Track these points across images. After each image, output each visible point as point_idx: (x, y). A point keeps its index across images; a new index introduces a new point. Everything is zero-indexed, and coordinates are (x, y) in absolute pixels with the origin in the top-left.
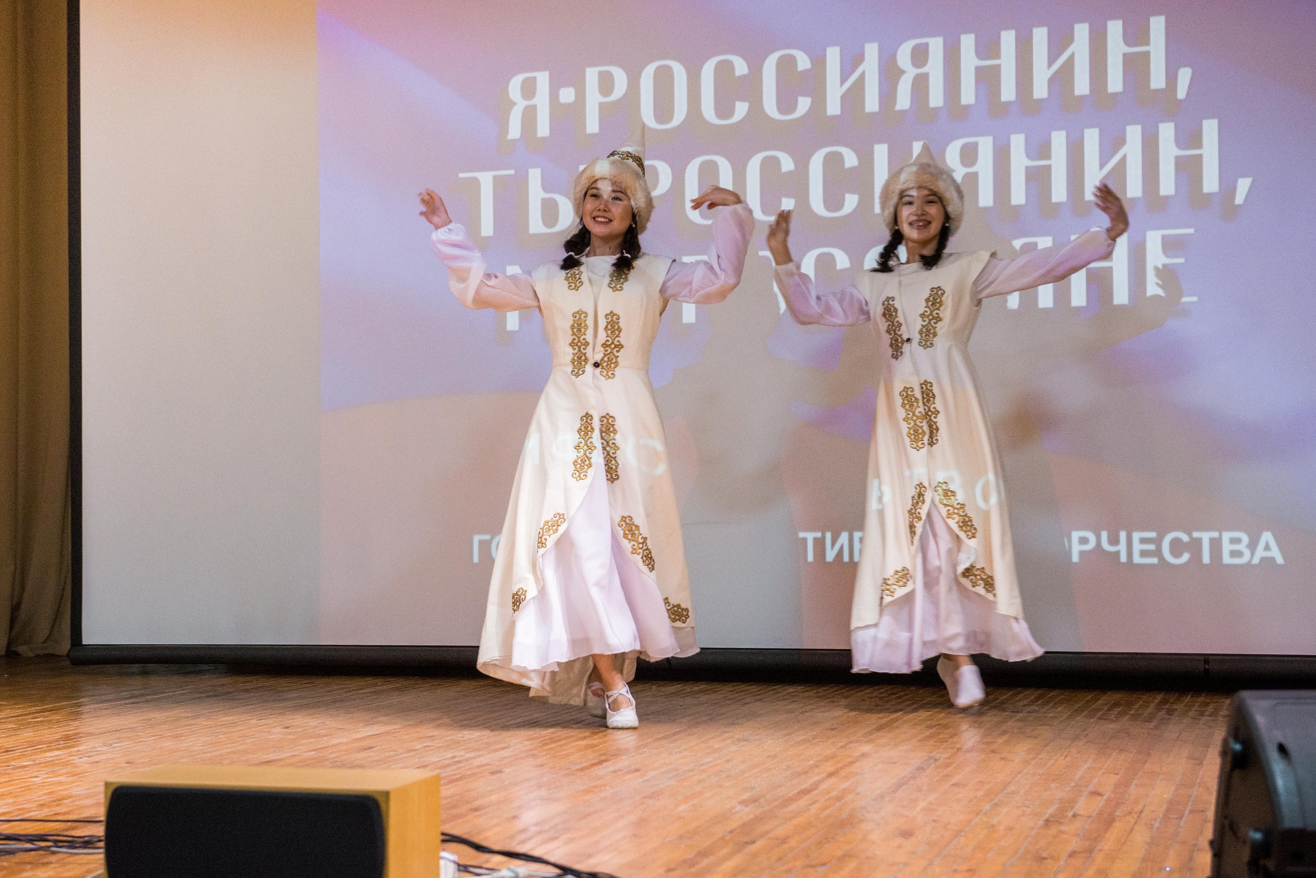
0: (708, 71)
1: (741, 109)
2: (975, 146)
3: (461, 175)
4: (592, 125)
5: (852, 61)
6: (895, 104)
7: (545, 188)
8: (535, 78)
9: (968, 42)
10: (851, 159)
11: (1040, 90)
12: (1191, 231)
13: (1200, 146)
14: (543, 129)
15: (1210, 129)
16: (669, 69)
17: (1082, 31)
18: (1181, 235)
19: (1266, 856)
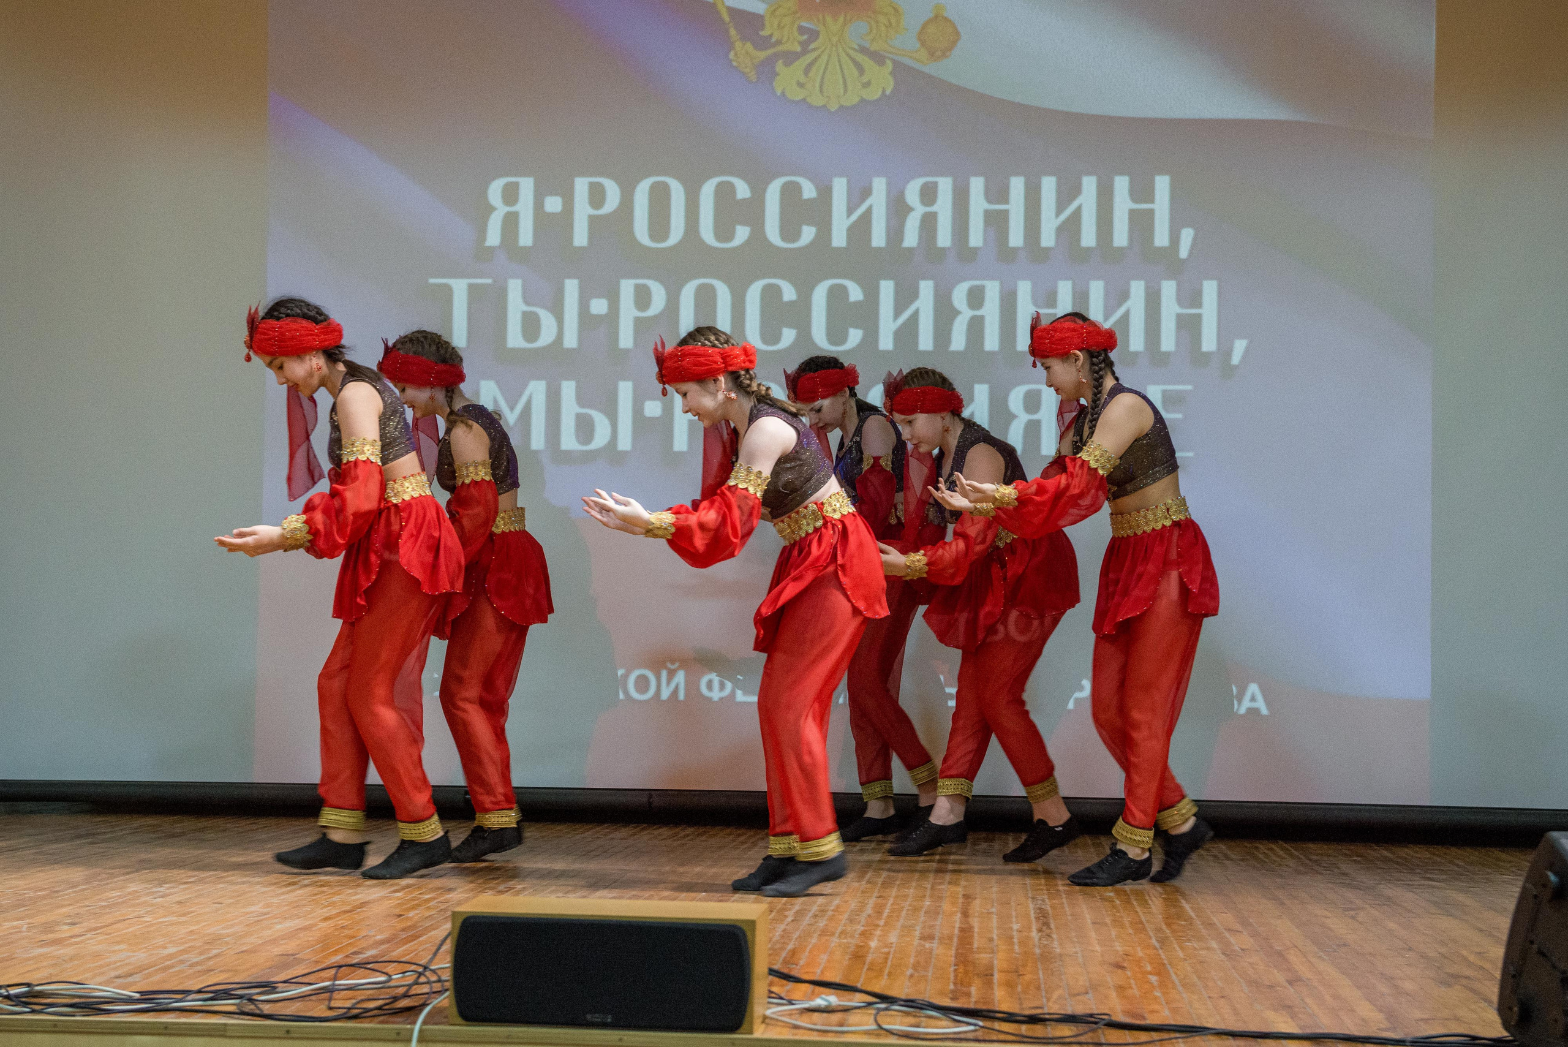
0: (708, 190)
1: (742, 233)
2: (983, 287)
3: (432, 281)
4: (580, 237)
5: (860, 193)
6: (902, 240)
7: (527, 300)
8: (517, 184)
9: (977, 185)
10: (855, 293)
11: (1048, 239)
12: (1189, 387)
13: (1199, 305)
14: (526, 237)
15: (1210, 289)
16: (665, 187)
17: (1089, 184)
18: (1181, 391)
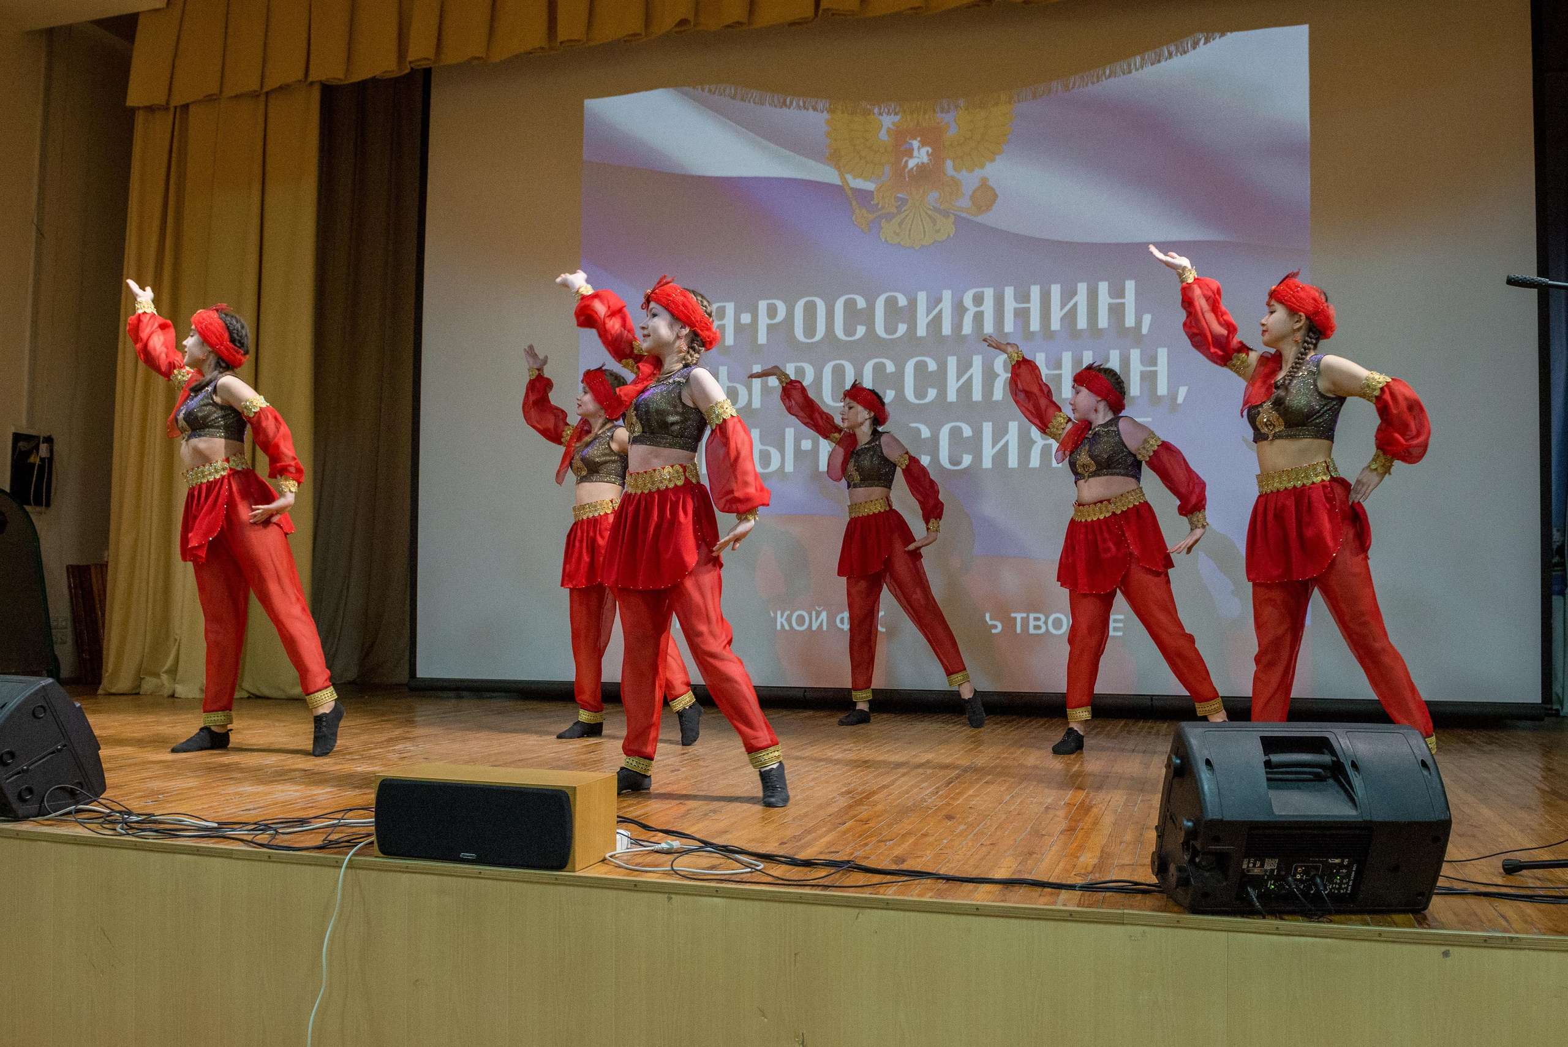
0: (839, 305)
1: (861, 331)
4: (762, 338)
5: (934, 301)
6: (962, 330)
8: (724, 307)
9: (1009, 292)
10: (932, 366)
11: (1056, 325)
13: (1156, 365)
15: (1162, 354)
16: (814, 304)
17: (1082, 289)
19: (1195, 839)
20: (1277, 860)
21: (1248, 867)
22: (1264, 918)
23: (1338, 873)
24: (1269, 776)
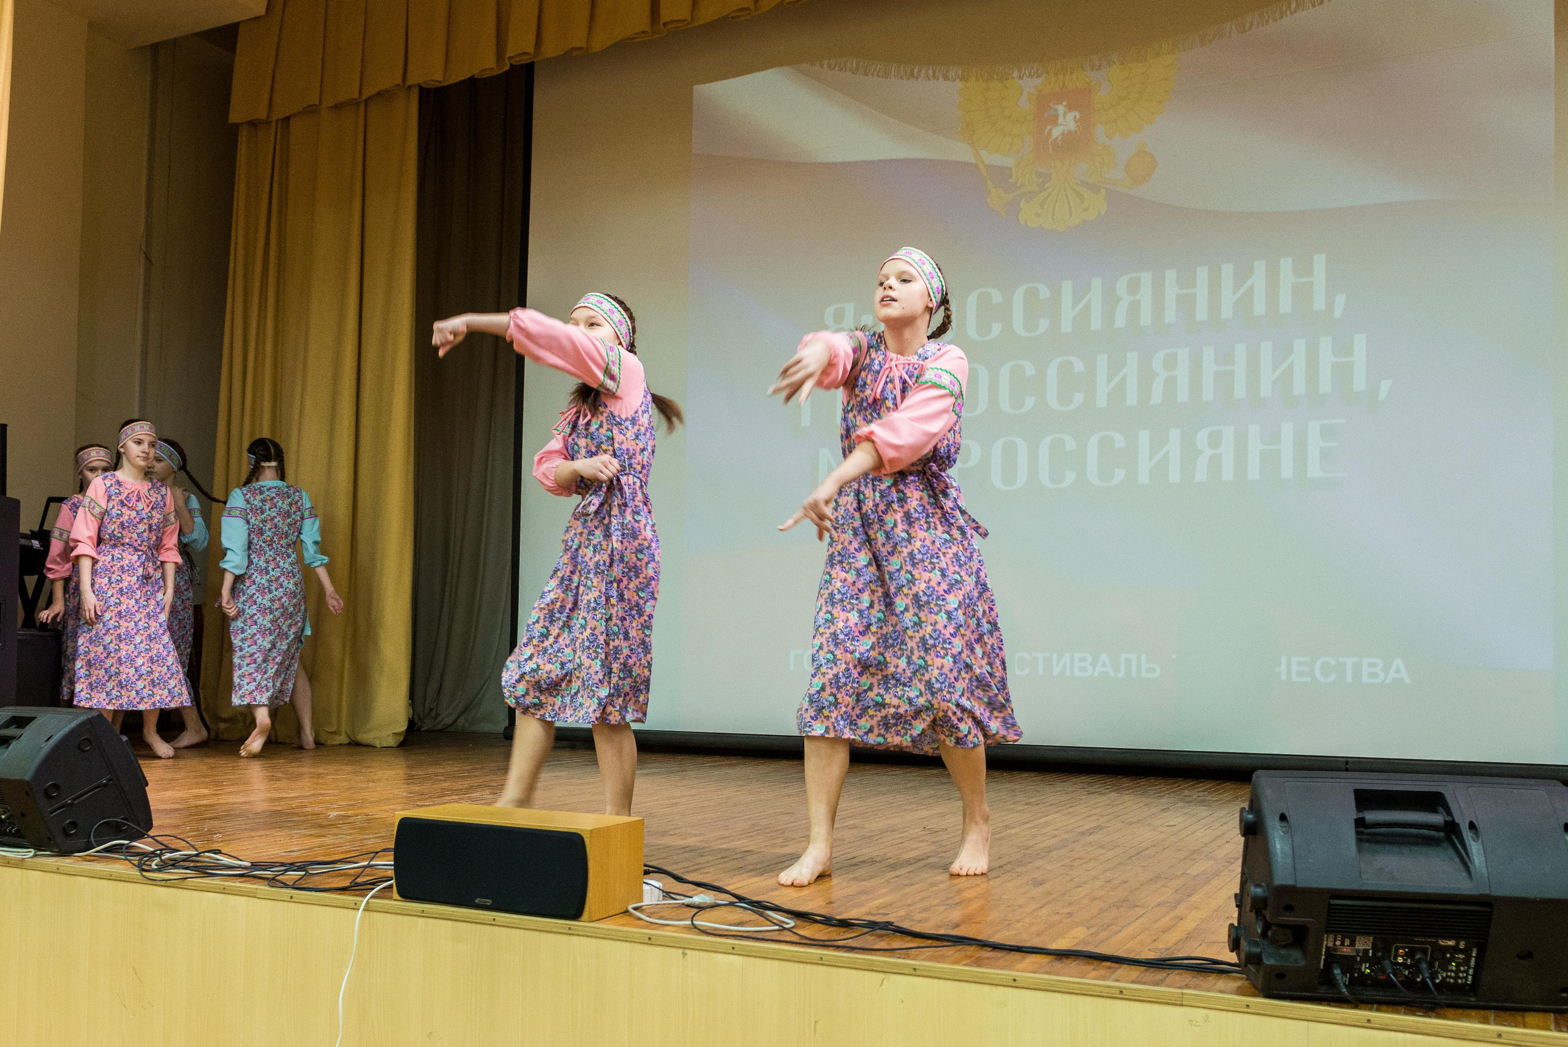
1: (996, 329)
5: (1082, 291)
6: (1114, 323)
8: (843, 308)
9: (1171, 276)
10: (1079, 366)
11: (1227, 312)
12: (1343, 421)
13: (1351, 355)
15: (1360, 341)
17: (1260, 267)
18: (1335, 424)
19: (1265, 908)
20: (1371, 938)
21: (1335, 945)
22: (1356, 1007)
23: (1452, 959)
24: (1362, 837)
